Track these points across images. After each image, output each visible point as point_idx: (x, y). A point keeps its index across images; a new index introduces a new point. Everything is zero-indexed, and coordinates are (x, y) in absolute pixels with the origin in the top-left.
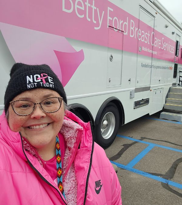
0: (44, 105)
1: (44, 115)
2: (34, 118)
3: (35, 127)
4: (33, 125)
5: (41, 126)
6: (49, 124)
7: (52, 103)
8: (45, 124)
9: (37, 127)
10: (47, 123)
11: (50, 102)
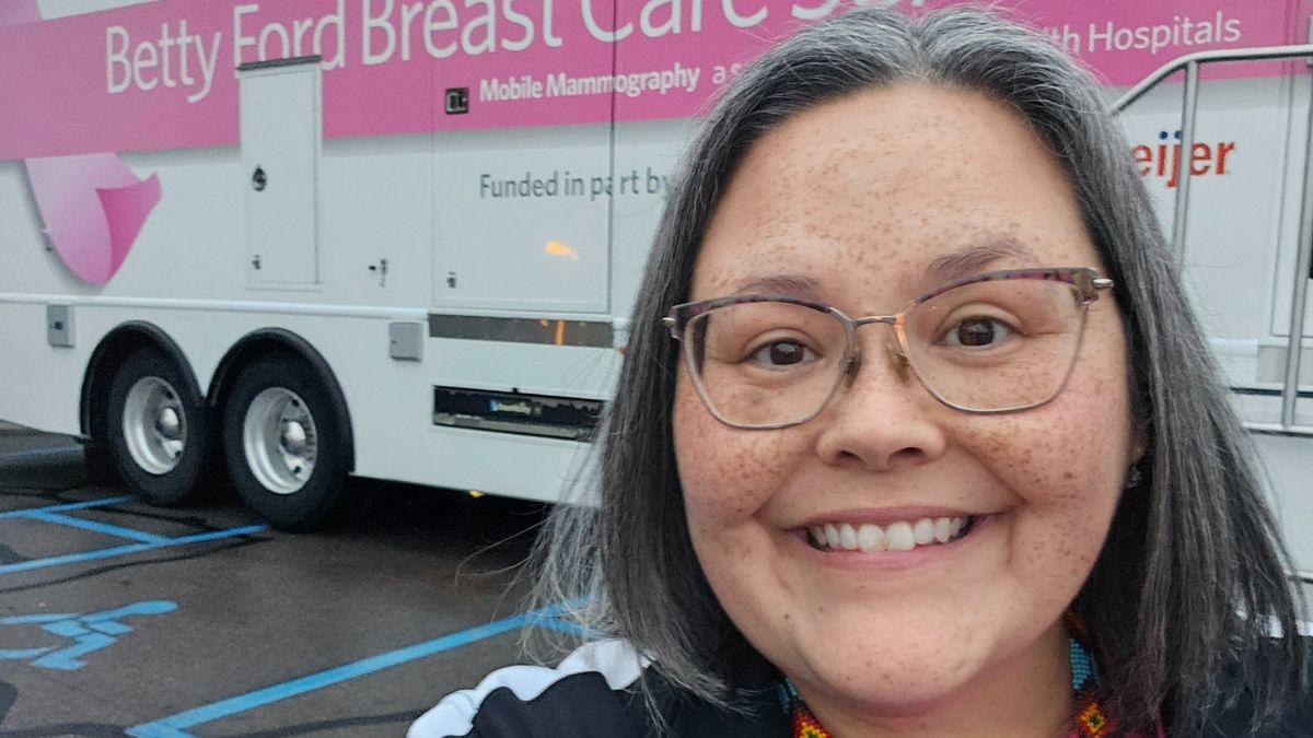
0: (935, 350)
1: (925, 434)
2: (846, 457)
3: (848, 536)
4: (837, 521)
5: (903, 536)
6: (969, 524)
7: (1013, 330)
8: (934, 515)
9: (869, 536)
10: (952, 515)
11: (987, 321)
